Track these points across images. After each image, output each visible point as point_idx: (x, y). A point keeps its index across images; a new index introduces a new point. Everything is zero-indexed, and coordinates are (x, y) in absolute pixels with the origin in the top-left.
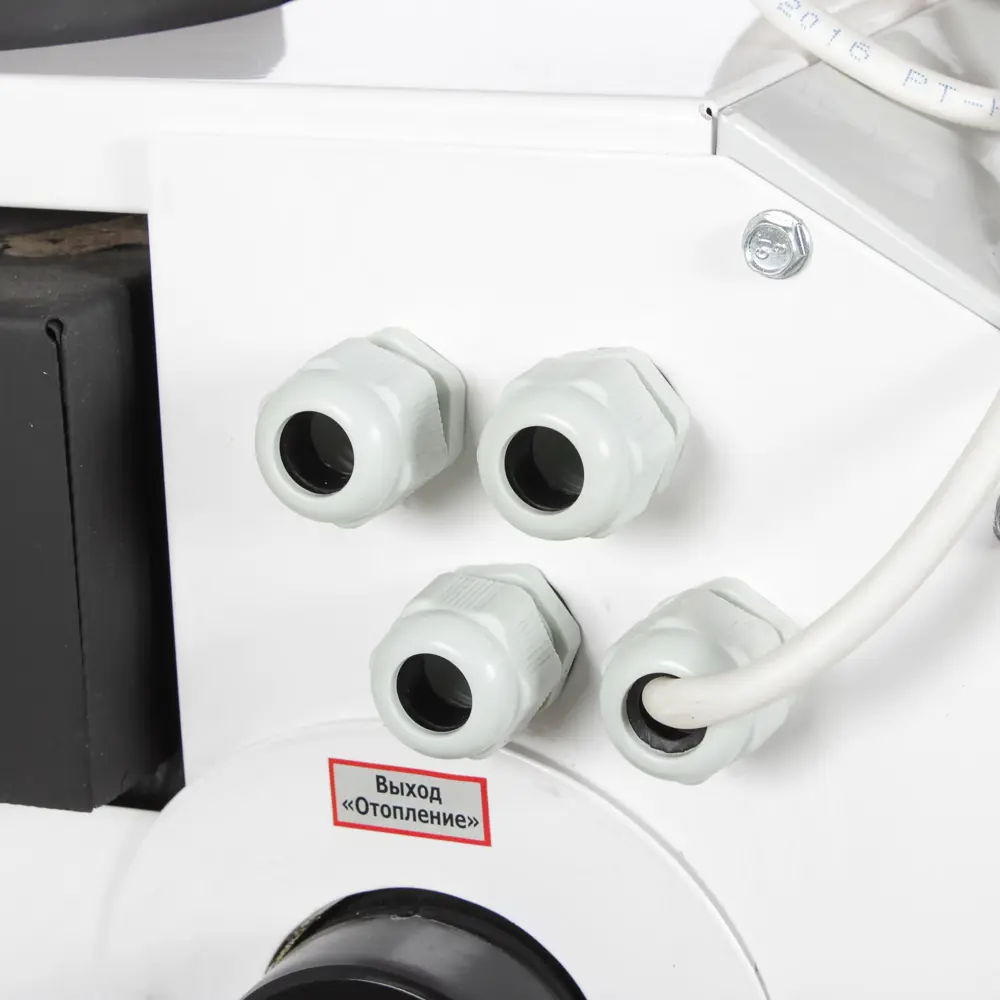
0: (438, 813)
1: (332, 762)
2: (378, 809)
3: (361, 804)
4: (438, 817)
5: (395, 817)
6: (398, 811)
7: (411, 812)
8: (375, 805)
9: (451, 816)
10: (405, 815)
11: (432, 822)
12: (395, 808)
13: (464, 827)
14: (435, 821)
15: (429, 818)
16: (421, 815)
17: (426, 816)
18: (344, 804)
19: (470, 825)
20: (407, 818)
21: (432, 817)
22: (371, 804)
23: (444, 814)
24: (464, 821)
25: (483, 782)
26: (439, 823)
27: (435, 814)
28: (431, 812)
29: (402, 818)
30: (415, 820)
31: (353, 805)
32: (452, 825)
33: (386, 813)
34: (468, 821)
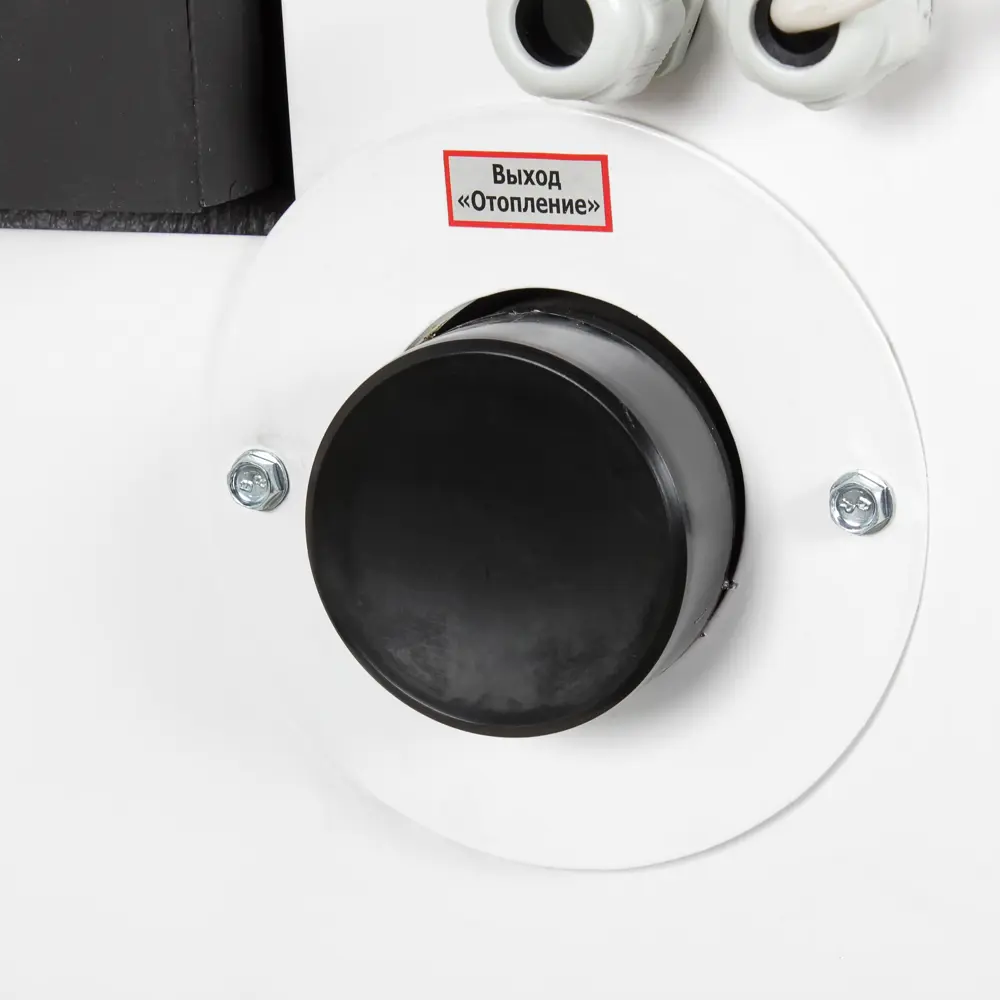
0: (558, 200)
1: (447, 154)
2: (495, 202)
3: (478, 199)
4: (557, 205)
5: (513, 210)
6: (516, 202)
7: (529, 202)
8: (492, 198)
9: (571, 201)
10: (523, 206)
11: (551, 211)
12: (512, 199)
13: (585, 213)
14: (555, 209)
15: (548, 207)
16: (539, 205)
17: (545, 204)
18: (460, 201)
19: (590, 210)
20: (525, 210)
21: (552, 205)
22: (488, 197)
23: (564, 201)
24: (584, 206)
25: (603, 159)
26: (558, 212)
27: (554, 202)
28: (550, 200)
29: (520, 210)
30: (533, 211)
31: (469, 201)
32: (572, 212)
33: (503, 206)
34: (588, 206)
